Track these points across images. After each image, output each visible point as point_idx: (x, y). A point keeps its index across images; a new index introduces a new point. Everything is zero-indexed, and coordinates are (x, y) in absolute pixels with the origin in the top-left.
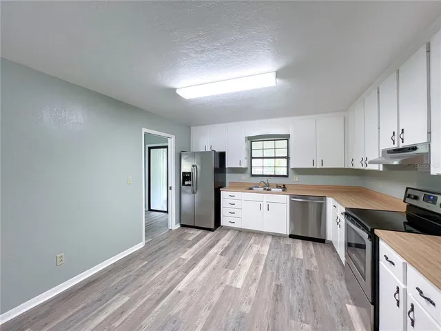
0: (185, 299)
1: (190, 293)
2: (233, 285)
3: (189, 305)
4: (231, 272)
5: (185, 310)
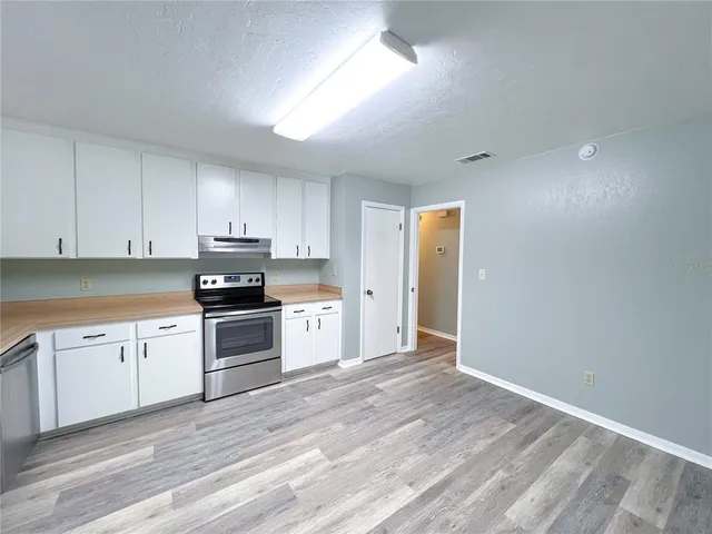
0: (405, 467)
1: (393, 474)
2: (323, 457)
3: (402, 458)
4: (293, 484)
5: (408, 453)
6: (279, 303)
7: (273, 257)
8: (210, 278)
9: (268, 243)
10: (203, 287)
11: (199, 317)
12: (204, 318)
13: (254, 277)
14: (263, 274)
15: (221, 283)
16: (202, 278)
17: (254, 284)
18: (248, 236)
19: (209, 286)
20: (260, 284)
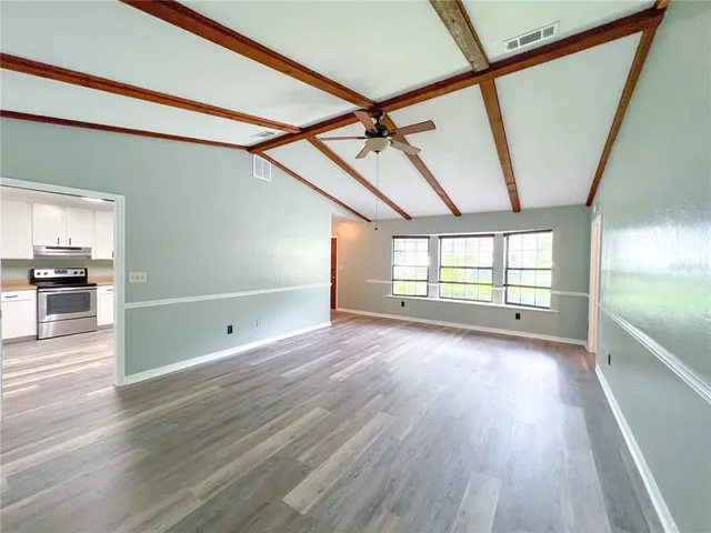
6: (95, 285)
7: (93, 258)
8: (42, 271)
9: (89, 250)
10: (36, 276)
11: (35, 291)
12: (38, 292)
13: (79, 271)
14: (86, 270)
15: (51, 274)
16: (36, 271)
17: (78, 275)
18: (72, 246)
19: (42, 276)
20: (83, 275)
